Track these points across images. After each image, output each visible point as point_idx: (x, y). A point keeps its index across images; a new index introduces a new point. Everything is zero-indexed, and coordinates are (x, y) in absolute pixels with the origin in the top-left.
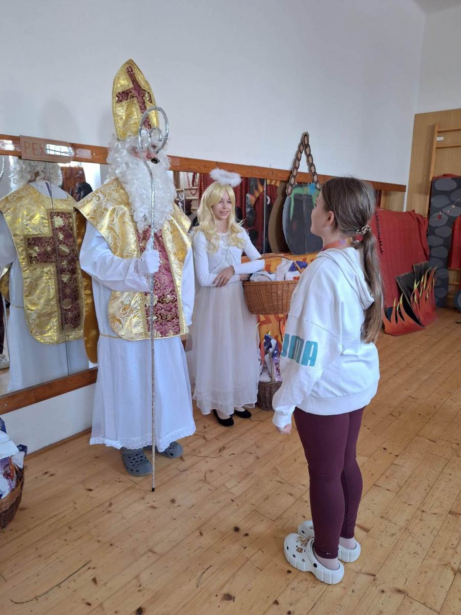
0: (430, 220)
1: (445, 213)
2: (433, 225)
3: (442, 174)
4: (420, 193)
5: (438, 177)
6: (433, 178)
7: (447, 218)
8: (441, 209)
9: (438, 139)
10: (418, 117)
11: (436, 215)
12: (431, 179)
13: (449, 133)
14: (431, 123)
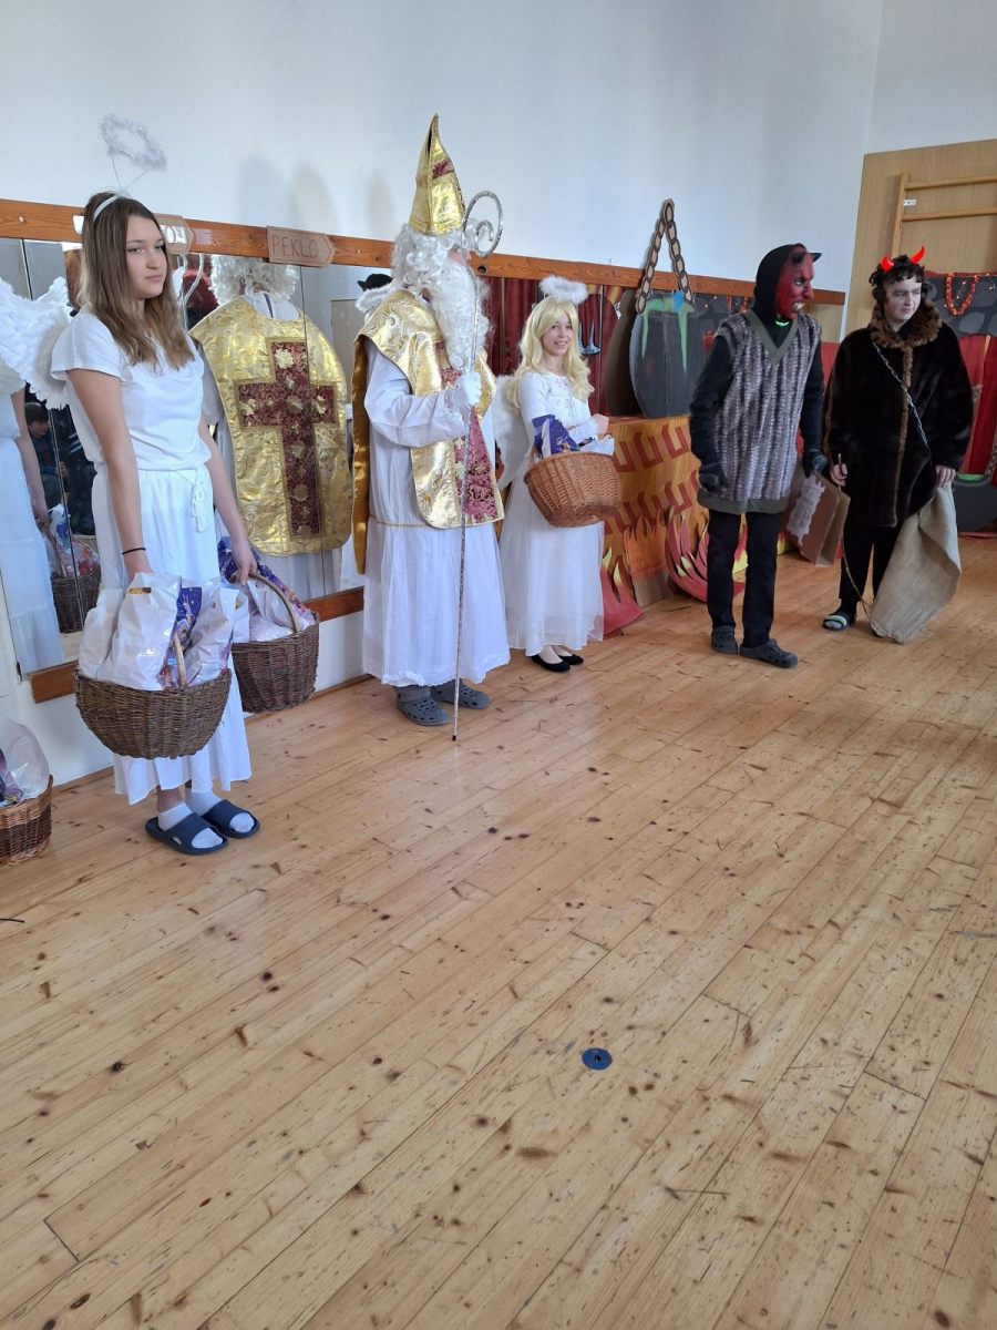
9: (906, 203)
13: (926, 192)
14: (894, 172)
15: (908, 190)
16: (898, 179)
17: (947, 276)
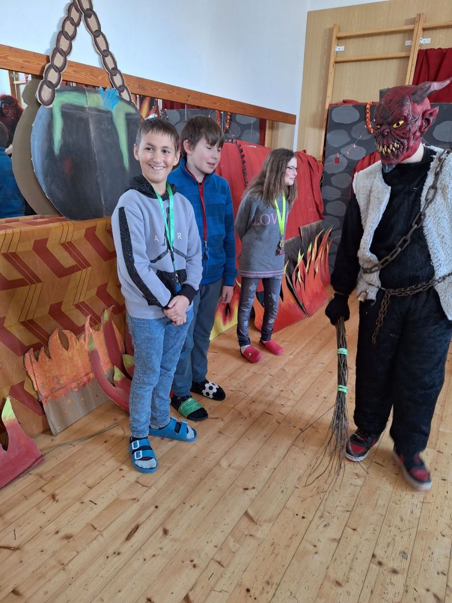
0: (326, 164)
1: (344, 156)
2: (329, 172)
3: (341, 100)
4: (314, 126)
5: (337, 104)
6: (330, 105)
7: (346, 161)
8: (338, 150)
9: (337, 50)
10: (311, 15)
11: (333, 157)
12: (327, 107)
13: (352, 40)
14: (329, 26)
15: (339, 38)
16: (331, 30)
17: (366, 104)
